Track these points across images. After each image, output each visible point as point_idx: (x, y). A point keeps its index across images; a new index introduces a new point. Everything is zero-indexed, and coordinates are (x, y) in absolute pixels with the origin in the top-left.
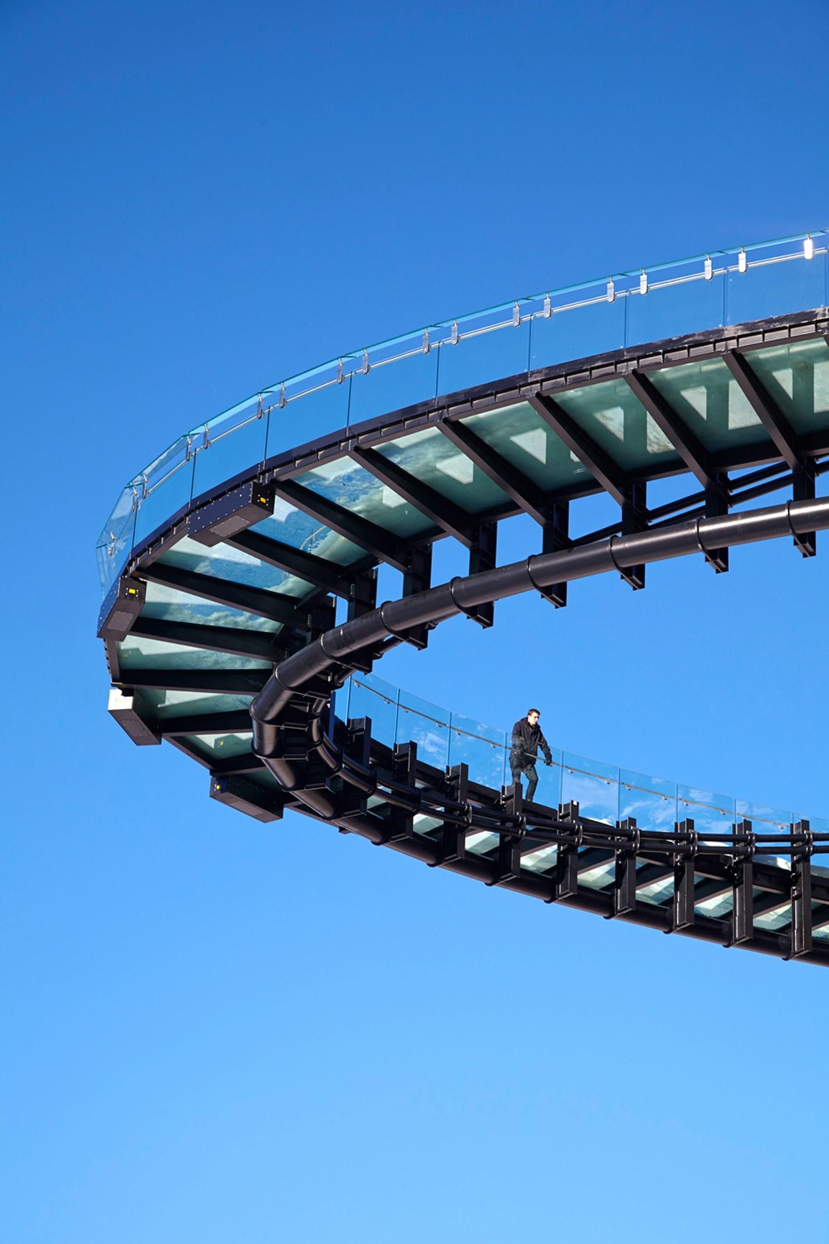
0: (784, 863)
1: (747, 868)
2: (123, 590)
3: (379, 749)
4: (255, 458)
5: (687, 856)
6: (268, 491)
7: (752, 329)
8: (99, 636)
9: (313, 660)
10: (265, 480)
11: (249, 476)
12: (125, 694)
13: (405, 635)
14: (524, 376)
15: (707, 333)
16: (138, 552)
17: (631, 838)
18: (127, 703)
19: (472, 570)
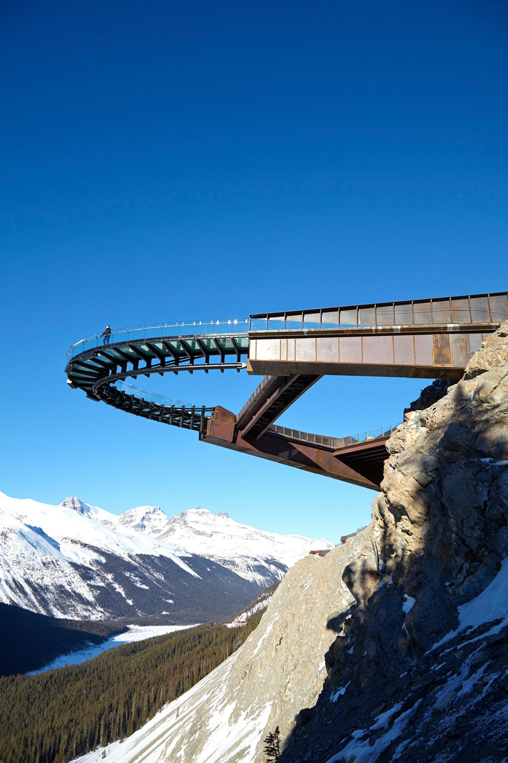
0: (190, 413)
1: (183, 414)
2: (70, 365)
3: (118, 392)
4: (94, 346)
5: (173, 411)
6: (97, 353)
7: (183, 337)
8: (65, 372)
9: (104, 381)
10: (96, 351)
11: (93, 349)
12: (70, 380)
13: (121, 379)
14: (143, 339)
15: (176, 336)
16: (73, 359)
17: (163, 408)
18: (71, 382)
19: (134, 369)
